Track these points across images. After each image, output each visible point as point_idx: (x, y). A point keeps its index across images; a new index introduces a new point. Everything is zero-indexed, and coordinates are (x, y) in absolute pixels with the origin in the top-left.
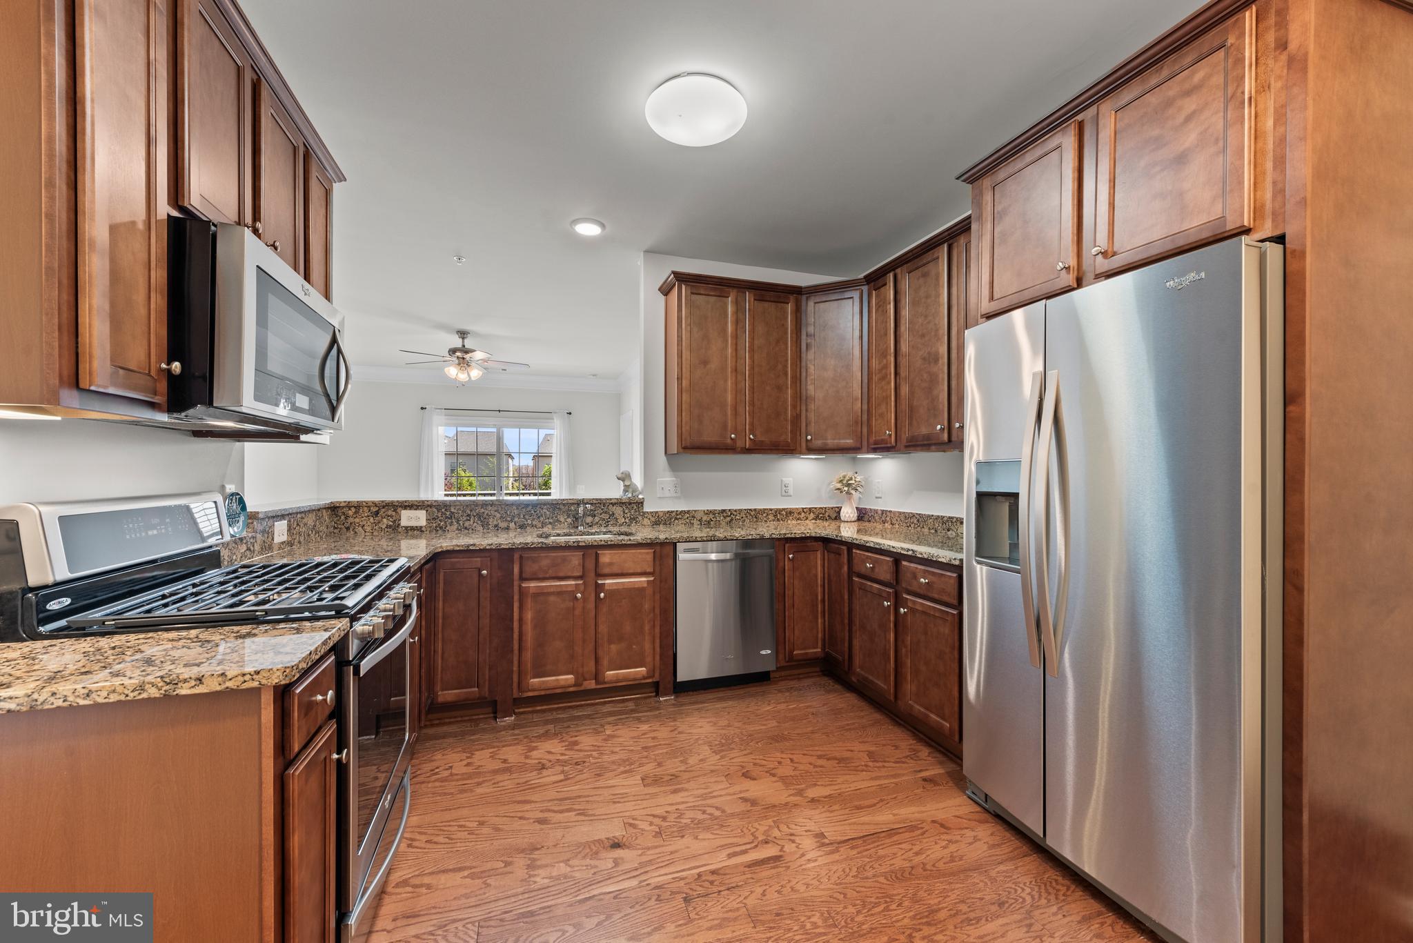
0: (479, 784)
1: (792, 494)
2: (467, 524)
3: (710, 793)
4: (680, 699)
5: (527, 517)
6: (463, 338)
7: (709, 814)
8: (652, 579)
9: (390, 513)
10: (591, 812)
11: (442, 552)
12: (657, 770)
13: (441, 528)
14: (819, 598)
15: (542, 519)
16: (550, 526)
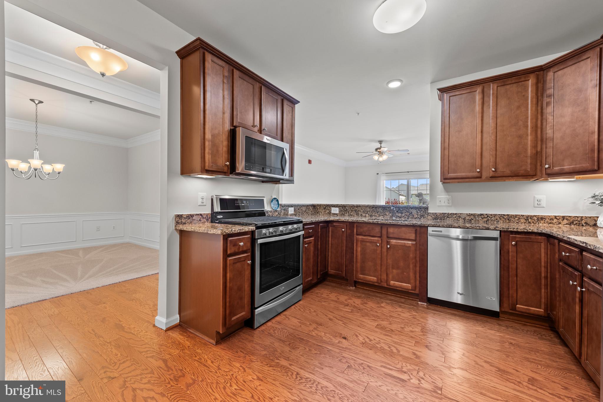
0: (325, 301)
1: (545, 206)
2: (351, 213)
3: (401, 343)
4: (430, 307)
5: (373, 212)
6: (381, 144)
7: (391, 349)
8: (414, 243)
9: (328, 208)
10: (347, 325)
11: (330, 221)
12: (388, 325)
13: (343, 214)
14: (543, 275)
15: (379, 213)
16: (382, 217)
